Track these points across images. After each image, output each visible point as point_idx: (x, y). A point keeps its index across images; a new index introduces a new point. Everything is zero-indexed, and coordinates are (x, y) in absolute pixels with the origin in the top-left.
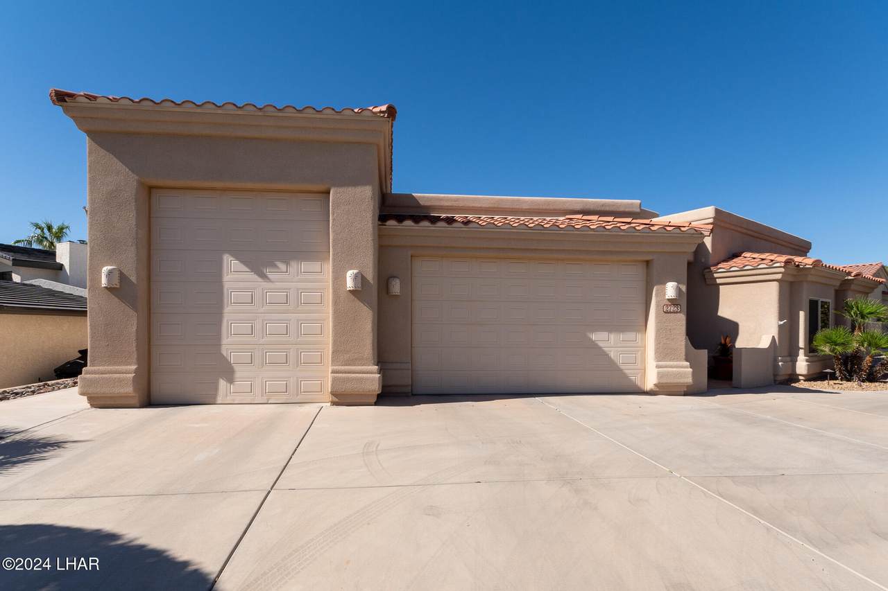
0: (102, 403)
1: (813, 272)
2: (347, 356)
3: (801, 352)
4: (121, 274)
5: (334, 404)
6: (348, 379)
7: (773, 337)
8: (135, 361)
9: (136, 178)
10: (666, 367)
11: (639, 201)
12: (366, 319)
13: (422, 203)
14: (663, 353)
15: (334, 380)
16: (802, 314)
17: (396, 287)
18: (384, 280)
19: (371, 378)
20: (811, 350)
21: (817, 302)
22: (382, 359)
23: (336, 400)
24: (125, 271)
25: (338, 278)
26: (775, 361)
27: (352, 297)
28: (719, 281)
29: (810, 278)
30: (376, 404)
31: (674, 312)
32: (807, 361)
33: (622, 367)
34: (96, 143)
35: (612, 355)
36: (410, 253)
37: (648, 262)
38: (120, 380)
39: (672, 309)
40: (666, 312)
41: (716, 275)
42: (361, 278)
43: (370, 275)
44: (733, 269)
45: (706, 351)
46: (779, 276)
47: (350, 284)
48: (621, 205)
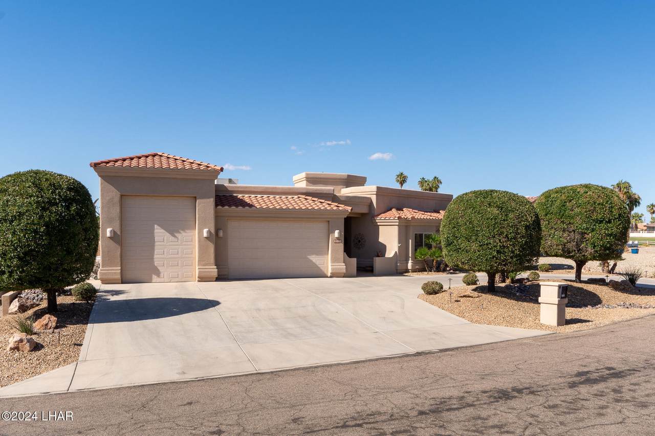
0: (106, 282)
1: (412, 221)
2: (204, 263)
3: (410, 258)
4: (114, 231)
5: (199, 281)
6: (205, 271)
7: (396, 252)
8: (119, 265)
9: (119, 193)
10: (335, 266)
11: (333, 188)
12: (211, 248)
13: (229, 189)
14: (334, 260)
15: (199, 272)
16: (410, 241)
17: (221, 234)
18: (217, 230)
19: (213, 270)
20: (414, 258)
21: (422, 234)
22: (217, 264)
23: (200, 280)
24: (115, 230)
25: (200, 232)
26: (397, 263)
27: (206, 239)
28: (378, 224)
29: (412, 224)
30: (215, 281)
31: (339, 243)
32: (412, 263)
33: (319, 266)
34: (104, 180)
35: (314, 261)
36: (226, 219)
37: (329, 221)
38: (115, 273)
39: (338, 241)
40: (335, 243)
41: (377, 221)
42: (209, 232)
43: (213, 231)
44: (382, 219)
45: (355, 259)
46: (397, 224)
47: (205, 235)
48: (325, 190)
